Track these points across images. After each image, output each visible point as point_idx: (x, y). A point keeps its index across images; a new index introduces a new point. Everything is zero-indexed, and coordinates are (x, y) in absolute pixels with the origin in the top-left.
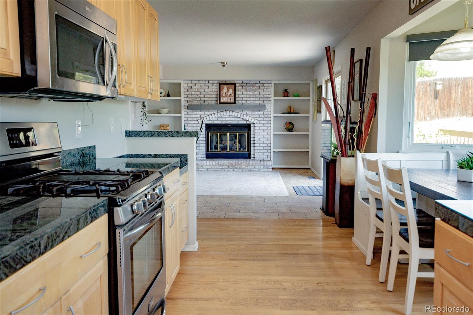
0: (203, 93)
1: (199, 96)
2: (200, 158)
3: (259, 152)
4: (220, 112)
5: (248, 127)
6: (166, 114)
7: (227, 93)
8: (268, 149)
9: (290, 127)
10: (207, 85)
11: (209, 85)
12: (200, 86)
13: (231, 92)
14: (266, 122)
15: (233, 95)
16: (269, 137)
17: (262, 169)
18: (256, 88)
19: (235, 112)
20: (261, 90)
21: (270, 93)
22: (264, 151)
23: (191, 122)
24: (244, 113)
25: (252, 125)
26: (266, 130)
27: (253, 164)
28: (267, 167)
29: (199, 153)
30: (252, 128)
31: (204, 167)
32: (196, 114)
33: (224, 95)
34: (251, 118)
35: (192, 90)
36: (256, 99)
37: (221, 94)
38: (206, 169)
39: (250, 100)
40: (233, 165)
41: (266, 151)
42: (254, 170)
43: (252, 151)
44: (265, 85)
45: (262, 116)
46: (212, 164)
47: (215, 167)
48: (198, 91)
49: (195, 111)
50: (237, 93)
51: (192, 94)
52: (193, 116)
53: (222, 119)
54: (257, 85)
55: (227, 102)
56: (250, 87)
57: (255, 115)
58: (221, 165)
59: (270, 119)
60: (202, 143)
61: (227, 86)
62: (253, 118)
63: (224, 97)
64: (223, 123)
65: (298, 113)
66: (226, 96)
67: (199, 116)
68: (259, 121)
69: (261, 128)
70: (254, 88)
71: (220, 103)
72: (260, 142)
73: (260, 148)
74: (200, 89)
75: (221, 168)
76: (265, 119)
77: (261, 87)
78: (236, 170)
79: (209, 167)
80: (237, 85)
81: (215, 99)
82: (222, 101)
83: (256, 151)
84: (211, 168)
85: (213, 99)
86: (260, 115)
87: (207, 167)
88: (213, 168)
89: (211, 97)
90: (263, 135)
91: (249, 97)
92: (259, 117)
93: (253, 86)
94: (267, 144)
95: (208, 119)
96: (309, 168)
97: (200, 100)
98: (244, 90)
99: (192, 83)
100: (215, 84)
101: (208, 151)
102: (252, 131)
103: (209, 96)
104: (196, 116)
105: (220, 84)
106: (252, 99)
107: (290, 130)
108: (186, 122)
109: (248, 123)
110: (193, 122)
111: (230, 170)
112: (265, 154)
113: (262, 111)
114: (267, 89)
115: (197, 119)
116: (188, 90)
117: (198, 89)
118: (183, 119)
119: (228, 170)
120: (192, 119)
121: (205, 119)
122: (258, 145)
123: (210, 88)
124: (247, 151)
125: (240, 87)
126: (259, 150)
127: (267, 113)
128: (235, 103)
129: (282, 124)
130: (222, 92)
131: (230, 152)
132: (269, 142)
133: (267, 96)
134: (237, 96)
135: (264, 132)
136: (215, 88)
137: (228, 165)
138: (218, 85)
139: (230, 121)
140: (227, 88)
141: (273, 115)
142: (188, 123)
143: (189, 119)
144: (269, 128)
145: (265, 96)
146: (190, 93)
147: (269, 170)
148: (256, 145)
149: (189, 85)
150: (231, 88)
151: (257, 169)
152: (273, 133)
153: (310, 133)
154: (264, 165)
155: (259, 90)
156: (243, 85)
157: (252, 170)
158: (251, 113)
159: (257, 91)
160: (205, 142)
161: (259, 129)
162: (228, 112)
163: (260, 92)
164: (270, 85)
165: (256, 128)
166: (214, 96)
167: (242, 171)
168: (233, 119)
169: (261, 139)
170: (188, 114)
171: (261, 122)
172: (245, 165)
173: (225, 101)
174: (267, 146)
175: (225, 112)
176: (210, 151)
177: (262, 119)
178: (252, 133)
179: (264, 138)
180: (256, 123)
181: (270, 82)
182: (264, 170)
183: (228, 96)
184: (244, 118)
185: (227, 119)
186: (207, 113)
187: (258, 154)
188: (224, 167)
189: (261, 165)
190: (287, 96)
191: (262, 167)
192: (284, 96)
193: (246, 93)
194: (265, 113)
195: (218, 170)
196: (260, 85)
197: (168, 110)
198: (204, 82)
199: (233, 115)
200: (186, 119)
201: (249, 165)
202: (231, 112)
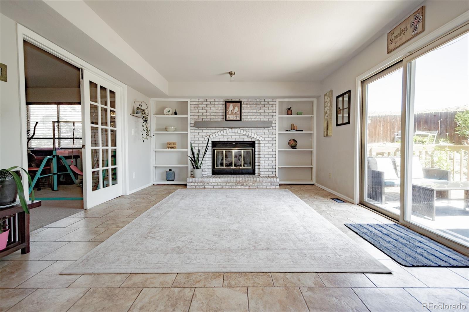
0: (210, 111)
1: (206, 114)
2: (206, 174)
3: (264, 169)
4: (226, 130)
5: (252, 144)
6: (174, 131)
7: (233, 111)
8: (272, 166)
9: (293, 143)
10: (213, 103)
11: (216, 103)
12: (207, 105)
13: (237, 109)
14: (271, 139)
15: (239, 113)
16: (274, 153)
17: (269, 186)
18: (261, 106)
19: (241, 129)
20: (266, 108)
21: (274, 111)
22: (269, 167)
23: (197, 139)
24: (249, 131)
25: (256, 142)
26: (271, 147)
27: (261, 181)
28: (274, 184)
29: (205, 169)
30: (256, 145)
31: (210, 184)
32: (203, 132)
33: (230, 113)
34: (256, 135)
35: (198, 108)
36: (261, 117)
37: (227, 111)
38: (212, 187)
39: (255, 118)
40: (240, 182)
41: (271, 167)
42: (262, 187)
43: (256, 167)
44: (270, 103)
45: (267, 134)
46: (218, 181)
47: (222, 184)
48: (204, 110)
49: (201, 128)
50: (243, 111)
52: (200, 134)
53: (227, 137)
54: (262, 103)
55: (233, 120)
56: (255, 106)
57: (260, 132)
58: (227, 182)
59: (274, 136)
60: (208, 160)
61: (233, 104)
62: (259, 135)
63: (230, 114)
64: (229, 140)
65: (302, 131)
66: (232, 113)
67: (205, 134)
68: (264, 138)
69: (266, 145)
70: (259, 106)
71: (226, 120)
72: (265, 159)
73: (266, 164)
74: (207, 107)
75: (228, 186)
76: (270, 136)
77: (266, 106)
78: (243, 187)
79: (215, 184)
80: (242, 103)
81: (221, 117)
82: (228, 119)
83: (261, 167)
84: (217, 185)
85: (219, 117)
86: (264, 132)
87: (213, 184)
88: (219, 186)
89: (217, 115)
90: (268, 152)
91: (254, 114)
92: (264, 135)
93: (258, 104)
94: (272, 161)
95: (214, 136)
96: (313, 184)
97: (206, 117)
98: (249, 108)
99: (198, 101)
100: (221, 103)
101: (214, 168)
102: (256, 148)
103: (215, 114)
104: (203, 134)
105: (226, 102)
106: (257, 117)
107: (294, 147)
108: (192, 139)
109: (253, 140)
110: (200, 139)
111: (236, 187)
112: (270, 170)
113: (267, 128)
114: (272, 107)
115: (204, 136)
116: (195, 108)
117: (204, 107)
118: (189, 136)
119: (234, 187)
120: (198, 136)
121: (211, 136)
122: (263, 162)
123: (216, 106)
124: (251, 167)
125: (245, 106)
126: (264, 167)
127: (272, 131)
128: (241, 120)
129: (286, 142)
130: (228, 110)
131: (235, 168)
132: (274, 159)
133: (272, 114)
134: (242, 114)
135: (268, 149)
136: (221, 106)
137: (234, 182)
138: (224, 103)
139: (235, 138)
140: (233, 106)
141: (278, 132)
142: (194, 141)
143: (196, 137)
144: (274, 145)
145: (270, 114)
146: (197, 111)
147: (277, 187)
148: (261, 162)
149: (195, 103)
150: (237, 106)
151: (264, 186)
152: (277, 150)
153: (314, 149)
154: (271, 182)
155: (264, 108)
156: (248, 103)
157: (259, 187)
158: (256, 131)
159: (262, 109)
160: (211, 159)
161: (264, 146)
162: (234, 129)
163: (265, 110)
164: (275, 103)
165: (261, 145)
166: (220, 114)
167: (249, 189)
169: (265, 156)
170: (194, 132)
171: (266, 139)
172: (252, 182)
173: (232, 119)
174: (272, 162)
175: (230, 130)
176: (216, 167)
177: (267, 136)
178: (256, 150)
179: (269, 155)
180: (261, 141)
181: (275, 100)
182: (271, 187)
183: (234, 114)
184: (250, 135)
185: (233, 137)
186: (213, 131)
188: (230, 184)
189: (269, 182)
190: (291, 114)
191: (269, 184)
192: (288, 114)
193: (251, 111)
194: (270, 131)
195: (224, 187)
196: (265, 103)
197: (175, 128)
198: (210, 100)
199: (239, 132)
200: (193, 137)
201: (255, 182)
202: (236, 130)
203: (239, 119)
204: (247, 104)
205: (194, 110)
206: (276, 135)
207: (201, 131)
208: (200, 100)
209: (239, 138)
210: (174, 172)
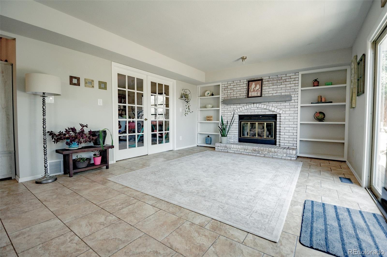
0: (236, 91)
1: (233, 93)
2: (232, 142)
3: (284, 140)
4: (248, 105)
5: (274, 117)
6: (211, 108)
7: (254, 89)
8: (293, 138)
9: (321, 116)
10: (239, 84)
11: (241, 83)
12: (234, 86)
13: (258, 87)
14: (293, 112)
15: (260, 90)
16: (296, 126)
17: (285, 157)
18: (282, 81)
19: (262, 104)
20: (287, 83)
21: (297, 84)
22: (289, 139)
23: (226, 114)
24: (270, 105)
25: (278, 115)
26: (292, 120)
27: (276, 151)
28: (290, 156)
29: (232, 138)
30: (278, 118)
31: (232, 149)
32: (230, 108)
33: (252, 90)
34: (276, 109)
35: (228, 89)
36: (282, 91)
37: (250, 89)
38: (233, 152)
39: (276, 93)
40: (256, 150)
41: (292, 139)
42: (277, 157)
43: (278, 138)
44: (291, 77)
45: (288, 107)
46: (238, 148)
47: (240, 150)
48: (232, 90)
49: (229, 105)
50: (264, 88)
51: (227, 92)
52: (228, 109)
53: (251, 111)
54: (283, 78)
55: (255, 96)
56: (276, 81)
57: (281, 106)
58: (245, 149)
59: (296, 109)
60: (235, 130)
61: (255, 83)
62: (279, 109)
63: (252, 92)
64: (252, 114)
65: (331, 102)
66: (254, 91)
67: (232, 109)
68: (285, 111)
69: (286, 118)
70: (280, 81)
71: (248, 97)
72: (285, 131)
73: (286, 136)
74: (234, 88)
75: (246, 152)
76: (291, 109)
77: (287, 80)
78: (258, 155)
79: (236, 150)
80: (264, 80)
81: (245, 94)
82: (250, 95)
83: (281, 139)
84: (237, 151)
85: (244, 95)
86: (285, 106)
87: (234, 149)
88: (238, 151)
89: (242, 93)
90: (289, 124)
91: (275, 90)
92: (285, 108)
93: (279, 80)
94: (293, 133)
95: (239, 111)
96: (345, 162)
97: (233, 96)
98: (271, 85)
99: (228, 84)
100: (245, 83)
101: (240, 136)
102: (278, 120)
103: (240, 93)
104: (230, 109)
105: (249, 82)
106: (278, 92)
107: (321, 120)
108: (223, 114)
109: (274, 113)
110: (228, 114)
111: (253, 154)
112: (290, 142)
113: (288, 102)
114: (294, 81)
115: (231, 111)
116: (225, 89)
117: (232, 88)
118: (220, 112)
119: (251, 154)
120: (227, 111)
121: (236, 110)
122: (283, 134)
123: (241, 86)
124: (273, 138)
125: (267, 83)
126: (284, 138)
127: (294, 104)
128: (261, 96)
129: (310, 114)
130: (251, 88)
131: (258, 138)
132: (296, 131)
133: (294, 87)
134: (263, 91)
135: (289, 122)
136: (245, 86)
137: (251, 149)
138: (247, 82)
139: (258, 112)
140: (255, 84)
141: (300, 105)
142: (224, 115)
143: (225, 111)
144: (296, 118)
145: (292, 88)
146: (226, 92)
147: (292, 159)
148: (281, 133)
149: (225, 85)
150: (258, 84)
151: (279, 156)
152: (299, 123)
153: (346, 123)
154: (287, 154)
155: (285, 83)
156: (270, 80)
157: (274, 156)
158: (276, 105)
159: (284, 84)
160: (238, 129)
161: (285, 119)
162: (255, 105)
163: (286, 85)
164: (297, 76)
165: (282, 118)
166: (244, 92)
167: (264, 157)
168: (261, 111)
169: (286, 128)
170: (224, 108)
171: (287, 112)
172: (267, 151)
173: (253, 95)
174: (293, 135)
175: (252, 105)
176: (242, 136)
177: (288, 110)
178: (278, 123)
179: (289, 127)
180: (282, 114)
181: (297, 74)
182: (287, 158)
183: (255, 91)
184: (270, 109)
185: (255, 111)
186: (238, 106)
187: (283, 141)
188: (248, 151)
189: (284, 153)
190: (318, 86)
191: (285, 155)
192: (314, 86)
193: (272, 87)
194: (291, 104)
195: (242, 153)
196: (286, 78)
197: (212, 105)
198: (236, 82)
199: (260, 107)
200: (223, 112)
201: (271, 151)
202: (258, 105)
203: (260, 95)
204: (268, 81)
205: (225, 91)
206: (297, 108)
207: (229, 107)
208: (228, 83)
209: (261, 112)
210: (211, 138)
